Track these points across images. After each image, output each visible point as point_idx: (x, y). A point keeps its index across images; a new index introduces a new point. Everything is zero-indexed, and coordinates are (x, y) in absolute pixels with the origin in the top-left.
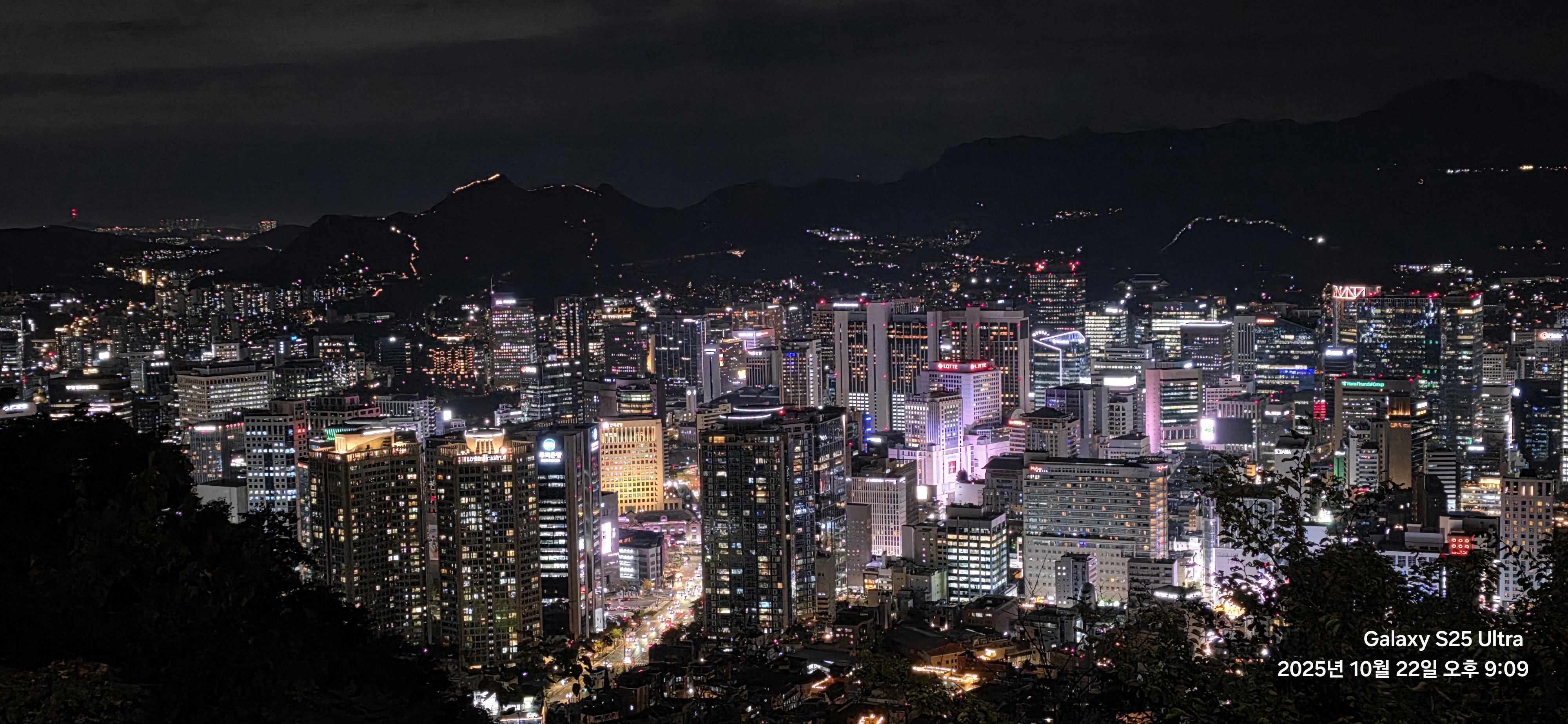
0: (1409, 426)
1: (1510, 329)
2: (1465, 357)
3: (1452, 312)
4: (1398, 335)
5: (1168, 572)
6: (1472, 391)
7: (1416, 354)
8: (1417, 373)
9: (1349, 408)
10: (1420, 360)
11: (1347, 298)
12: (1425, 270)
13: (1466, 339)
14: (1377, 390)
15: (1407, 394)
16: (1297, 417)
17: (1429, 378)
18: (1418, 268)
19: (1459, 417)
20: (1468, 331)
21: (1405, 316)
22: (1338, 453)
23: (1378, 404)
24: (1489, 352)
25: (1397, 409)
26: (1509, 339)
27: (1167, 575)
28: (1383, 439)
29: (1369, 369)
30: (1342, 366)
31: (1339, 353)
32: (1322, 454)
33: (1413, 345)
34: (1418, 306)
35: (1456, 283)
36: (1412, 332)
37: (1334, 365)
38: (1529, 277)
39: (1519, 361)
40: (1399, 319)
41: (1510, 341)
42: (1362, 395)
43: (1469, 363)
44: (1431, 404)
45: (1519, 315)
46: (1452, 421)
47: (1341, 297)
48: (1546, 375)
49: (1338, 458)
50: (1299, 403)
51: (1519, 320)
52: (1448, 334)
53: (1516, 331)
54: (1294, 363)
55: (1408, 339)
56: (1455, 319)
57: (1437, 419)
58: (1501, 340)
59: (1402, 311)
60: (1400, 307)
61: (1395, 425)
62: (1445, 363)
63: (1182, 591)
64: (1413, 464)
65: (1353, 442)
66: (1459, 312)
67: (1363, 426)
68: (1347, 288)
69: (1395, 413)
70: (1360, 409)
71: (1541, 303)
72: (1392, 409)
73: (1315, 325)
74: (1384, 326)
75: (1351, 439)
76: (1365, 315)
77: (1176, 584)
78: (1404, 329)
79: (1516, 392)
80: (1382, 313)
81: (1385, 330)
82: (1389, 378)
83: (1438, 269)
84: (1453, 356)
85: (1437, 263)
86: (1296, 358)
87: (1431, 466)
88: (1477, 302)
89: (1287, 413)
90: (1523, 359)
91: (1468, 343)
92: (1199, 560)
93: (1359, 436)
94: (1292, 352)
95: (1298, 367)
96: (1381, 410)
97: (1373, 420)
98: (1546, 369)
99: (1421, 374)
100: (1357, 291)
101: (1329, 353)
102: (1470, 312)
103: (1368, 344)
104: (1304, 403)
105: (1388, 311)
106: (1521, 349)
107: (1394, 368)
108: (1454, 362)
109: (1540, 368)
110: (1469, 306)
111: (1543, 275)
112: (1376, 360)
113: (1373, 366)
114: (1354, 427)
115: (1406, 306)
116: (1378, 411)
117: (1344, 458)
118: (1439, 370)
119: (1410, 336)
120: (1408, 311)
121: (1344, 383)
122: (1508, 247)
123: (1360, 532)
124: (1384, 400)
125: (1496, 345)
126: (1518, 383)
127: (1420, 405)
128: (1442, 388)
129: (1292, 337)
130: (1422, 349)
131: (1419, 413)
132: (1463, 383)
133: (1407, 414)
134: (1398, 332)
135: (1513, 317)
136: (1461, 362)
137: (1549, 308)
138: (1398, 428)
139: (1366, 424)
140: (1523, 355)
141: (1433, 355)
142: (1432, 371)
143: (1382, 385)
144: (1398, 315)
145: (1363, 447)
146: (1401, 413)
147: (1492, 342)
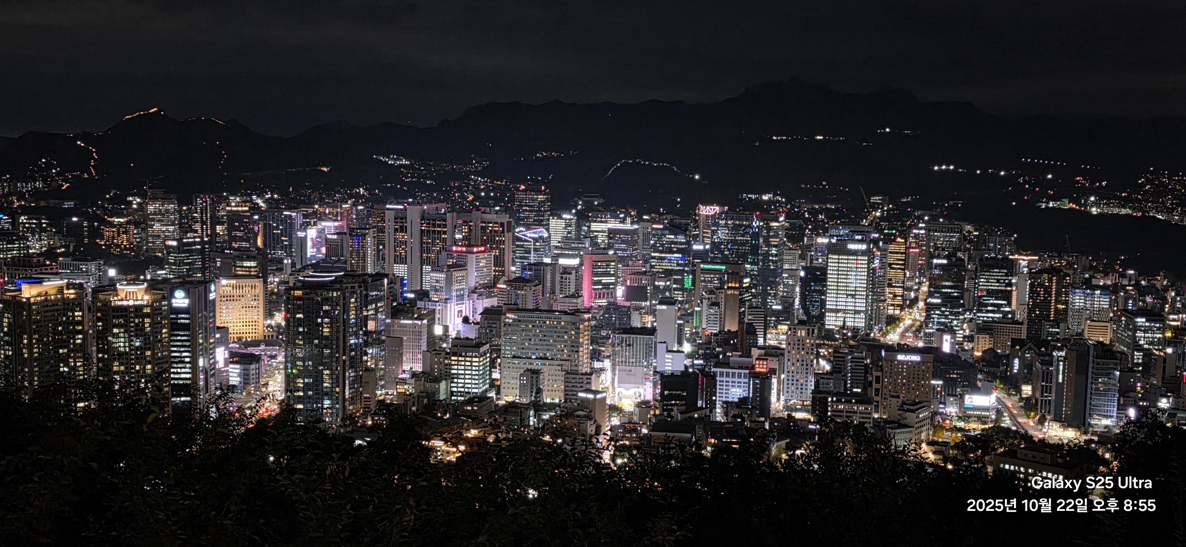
0: (738, 293)
1: (804, 235)
2: (773, 252)
3: (767, 224)
4: (735, 237)
5: (588, 381)
6: (777, 273)
7: (745, 249)
8: (746, 261)
9: (704, 281)
10: (747, 253)
11: (708, 213)
12: (757, 198)
13: (774, 241)
14: (721, 270)
15: (738, 274)
16: (675, 286)
17: (752, 264)
18: (753, 197)
19: (769, 288)
20: (776, 236)
21: (741, 226)
22: (697, 309)
23: (721, 279)
24: (790, 249)
25: (731, 282)
26: (803, 241)
27: (588, 383)
28: (723, 300)
29: (717, 257)
30: (703, 256)
31: (701, 247)
32: (689, 309)
33: (743, 244)
34: (747, 220)
35: (775, 206)
36: (743, 236)
37: (699, 255)
38: (818, 204)
39: (807, 255)
40: (736, 228)
41: (803, 242)
42: (713, 274)
43: (776, 255)
44: (752, 279)
45: (810, 227)
46: (765, 290)
47: (704, 213)
48: (820, 264)
49: (697, 311)
50: (676, 277)
51: (809, 230)
52: (764, 237)
53: (807, 237)
54: (673, 252)
55: (740, 240)
56: (769, 229)
57: (756, 289)
58: (799, 242)
59: (737, 222)
60: (737, 220)
61: (729, 292)
62: (762, 255)
63: (596, 392)
64: (740, 316)
65: (705, 302)
66: (771, 224)
67: (711, 292)
68: (708, 207)
69: (730, 285)
70: (711, 282)
71: (823, 220)
72: (728, 283)
73: (687, 230)
74: (727, 232)
75: (704, 300)
76: (717, 225)
77: (594, 388)
78: (738, 234)
79: (802, 274)
80: (726, 224)
81: (728, 234)
82: (728, 263)
83: (765, 198)
84: (767, 251)
85: (765, 193)
86: (675, 249)
87: (750, 317)
88: (782, 219)
89: (668, 283)
90: (809, 254)
91: (776, 243)
92: (609, 373)
93: (709, 299)
94: (673, 246)
95: (676, 255)
96: (722, 282)
97: (717, 289)
98: (820, 260)
99: (747, 261)
100: (714, 209)
101: (695, 247)
102: (777, 224)
103: (717, 242)
104: (679, 277)
105: (729, 222)
106: (809, 248)
107: (732, 257)
108: (767, 254)
109: (817, 259)
110: (777, 221)
111: (825, 203)
112: (722, 252)
113: (720, 256)
114: (706, 293)
115: (740, 220)
116: (720, 284)
117: (700, 312)
118: (758, 259)
119: (742, 238)
120: (741, 223)
121: (702, 266)
122: (806, 186)
123: (705, 357)
124: (724, 277)
125: (795, 245)
126: (804, 268)
127: (745, 281)
128: (759, 270)
129: (673, 237)
130: (749, 246)
131: (744, 285)
132: (772, 267)
133: (737, 285)
134: (734, 235)
135: (807, 228)
136: (772, 255)
137: (827, 223)
138: (731, 294)
139: (713, 291)
140: (809, 251)
141: (755, 250)
142: (754, 260)
143: (724, 267)
144: (735, 225)
145: (710, 305)
146: (733, 285)
147: (793, 244)
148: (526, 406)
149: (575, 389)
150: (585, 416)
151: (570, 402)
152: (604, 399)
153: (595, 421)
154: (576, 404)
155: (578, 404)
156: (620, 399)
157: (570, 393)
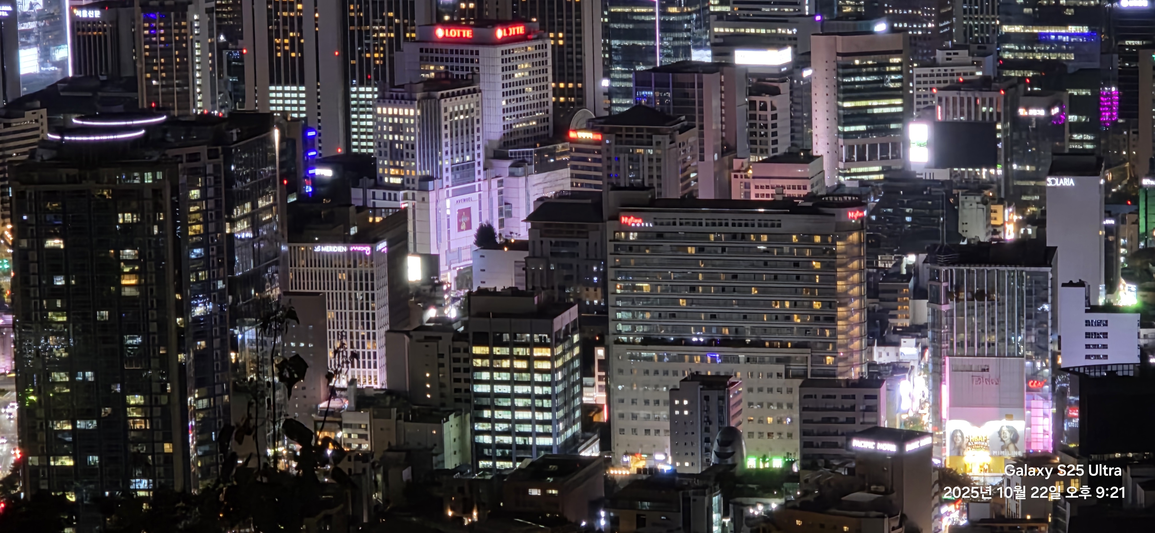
148: (698, 483)
149: (832, 427)
150: (873, 505)
151: (827, 465)
152: (927, 453)
153: (903, 517)
154: (844, 472)
155: (851, 471)
156: (958, 451)
157: (818, 440)
